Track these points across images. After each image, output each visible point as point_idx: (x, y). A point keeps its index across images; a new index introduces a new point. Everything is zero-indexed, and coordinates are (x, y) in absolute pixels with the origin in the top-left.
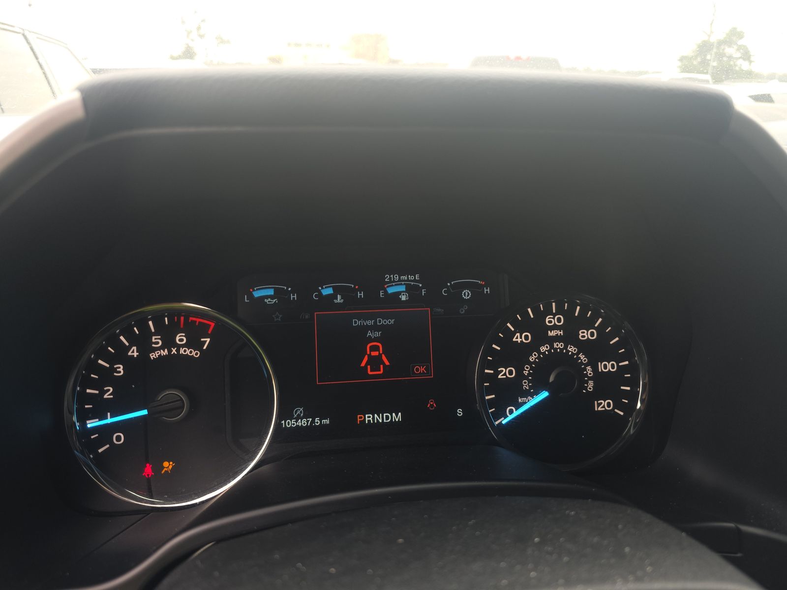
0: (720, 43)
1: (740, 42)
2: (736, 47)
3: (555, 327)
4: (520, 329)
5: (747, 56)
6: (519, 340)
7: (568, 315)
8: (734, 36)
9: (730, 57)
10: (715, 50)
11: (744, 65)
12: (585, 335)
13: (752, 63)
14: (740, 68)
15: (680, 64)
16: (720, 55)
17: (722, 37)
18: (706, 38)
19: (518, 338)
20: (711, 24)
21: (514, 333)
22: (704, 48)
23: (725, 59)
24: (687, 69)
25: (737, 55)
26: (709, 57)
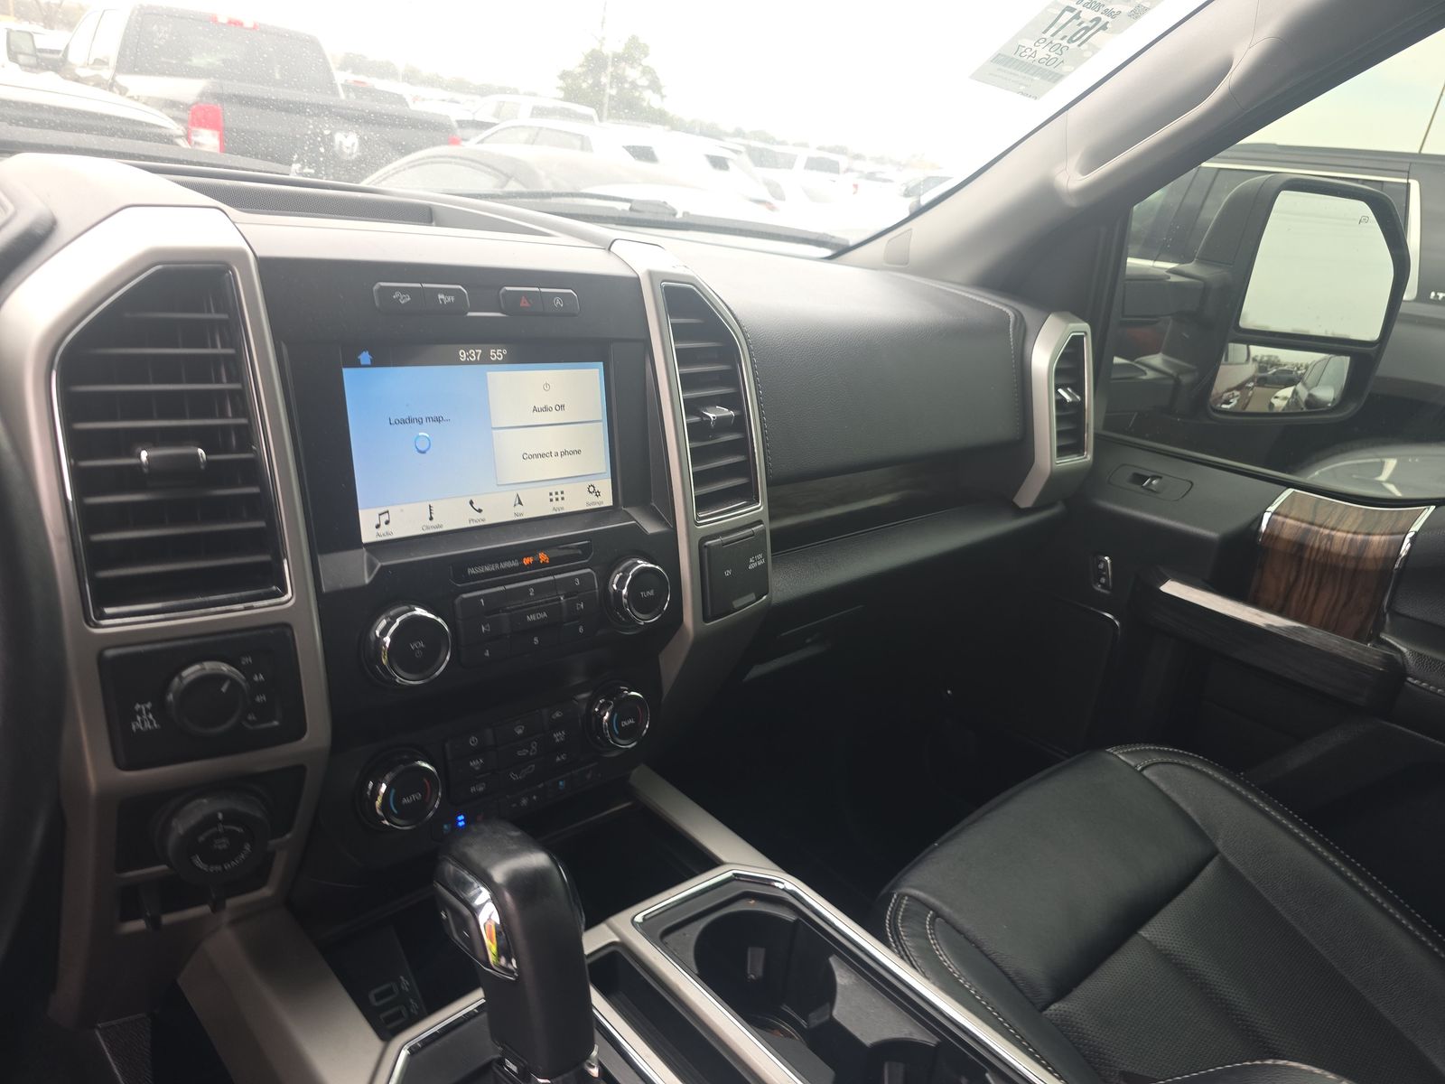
0: (619, 58)
1: (645, 62)
2: (640, 68)
5: (655, 86)
8: (636, 49)
9: (634, 86)
10: (610, 69)
11: (651, 99)
13: (666, 99)
14: (648, 103)
15: (561, 83)
16: (618, 79)
17: (620, 49)
18: (597, 47)
20: (603, 23)
22: (596, 62)
23: (627, 86)
24: (572, 94)
25: (643, 82)
26: (604, 80)
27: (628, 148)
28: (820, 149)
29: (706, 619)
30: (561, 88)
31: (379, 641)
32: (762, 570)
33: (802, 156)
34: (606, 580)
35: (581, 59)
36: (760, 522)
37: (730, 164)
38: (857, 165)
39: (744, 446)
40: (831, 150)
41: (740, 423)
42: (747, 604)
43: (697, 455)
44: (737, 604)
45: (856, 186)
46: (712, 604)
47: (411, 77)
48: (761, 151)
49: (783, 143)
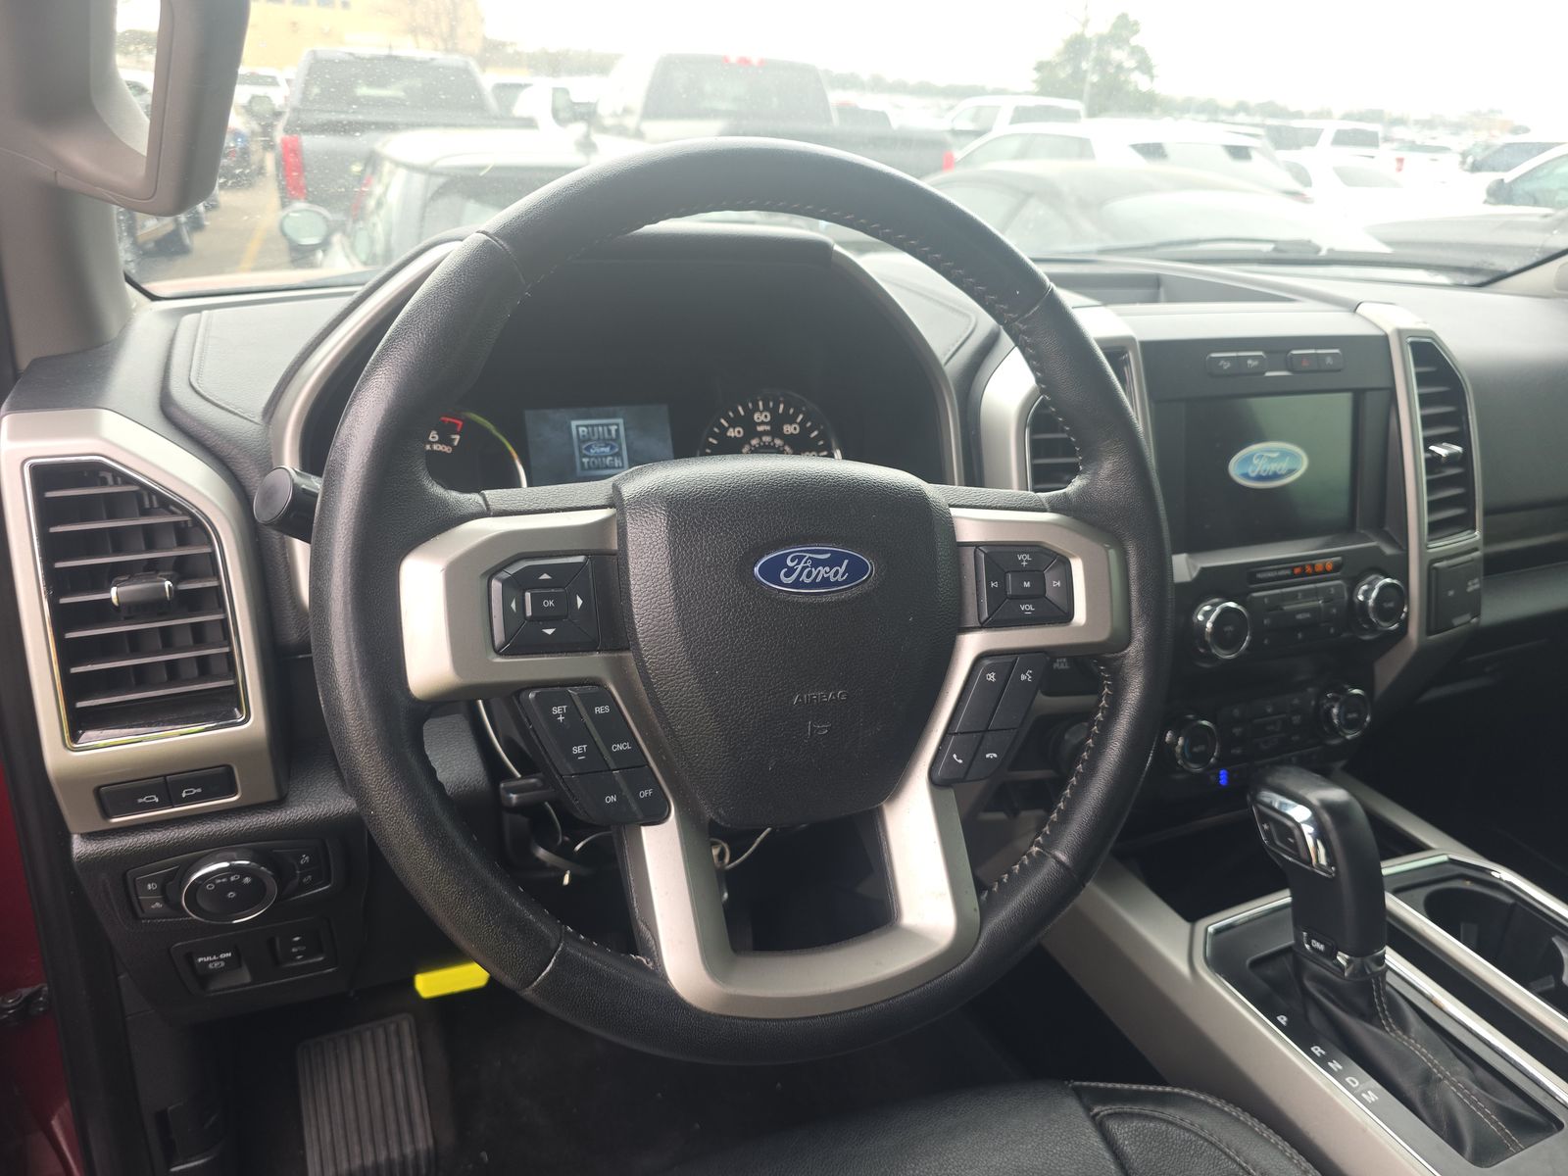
0: (1102, 40)
1: (1134, 41)
2: (1128, 48)
3: (763, 423)
4: (733, 425)
5: (1145, 66)
6: (733, 435)
7: (774, 412)
8: (1123, 29)
9: (1119, 67)
10: (1093, 54)
11: (1140, 82)
12: (789, 429)
13: (1155, 79)
14: (1136, 86)
15: (1036, 75)
16: (1102, 63)
17: (1106, 30)
18: (1078, 30)
19: (732, 433)
21: (727, 429)
22: (1076, 47)
23: (1111, 70)
24: (1047, 87)
25: (1130, 63)
26: (1085, 66)
27: (1134, 147)
28: (1347, 117)
29: (1429, 633)
30: (1035, 81)
31: (1202, 625)
32: (1477, 594)
33: (1330, 128)
34: (1352, 591)
35: (1061, 46)
36: (1476, 550)
37: (1253, 154)
38: (1398, 132)
39: (1466, 480)
40: (1361, 118)
41: (1464, 460)
42: (1462, 621)
43: (1432, 486)
44: (1457, 621)
45: (1400, 160)
46: (1435, 618)
47: (878, 85)
48: (1278, 129)
49: (1299, 115)
